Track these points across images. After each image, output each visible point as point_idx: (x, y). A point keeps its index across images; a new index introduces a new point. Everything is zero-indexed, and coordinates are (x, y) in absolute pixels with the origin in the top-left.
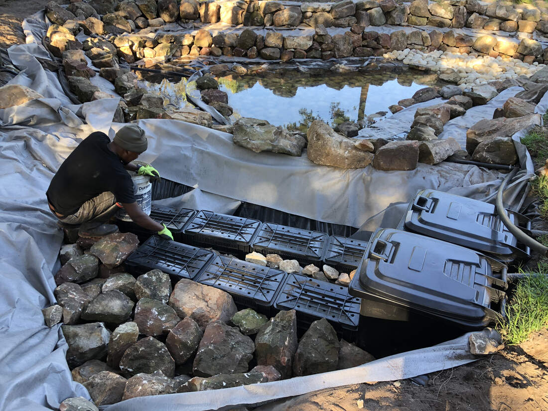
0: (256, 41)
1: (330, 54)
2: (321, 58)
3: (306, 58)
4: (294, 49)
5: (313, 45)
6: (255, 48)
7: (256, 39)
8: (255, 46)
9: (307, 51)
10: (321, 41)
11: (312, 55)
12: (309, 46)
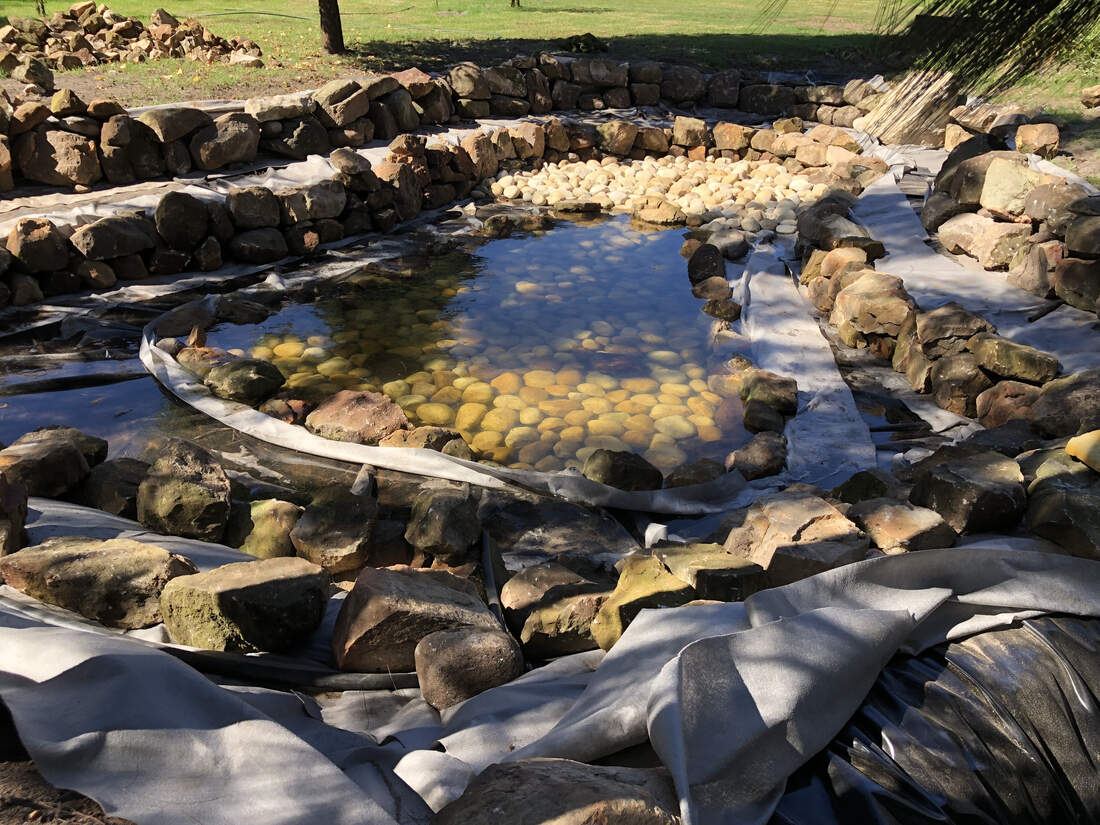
0: (210, 221)
1: (392, 216)
2: (375, 231)
3: (345, 237)
4: (310, 220)
5: (348, 203)
6: (214, 239)
7: (209, 214)
8: (212, 235)
9: (342, 218)
10: (363, 188)
11: (356, 227)
12: (342, 206)
